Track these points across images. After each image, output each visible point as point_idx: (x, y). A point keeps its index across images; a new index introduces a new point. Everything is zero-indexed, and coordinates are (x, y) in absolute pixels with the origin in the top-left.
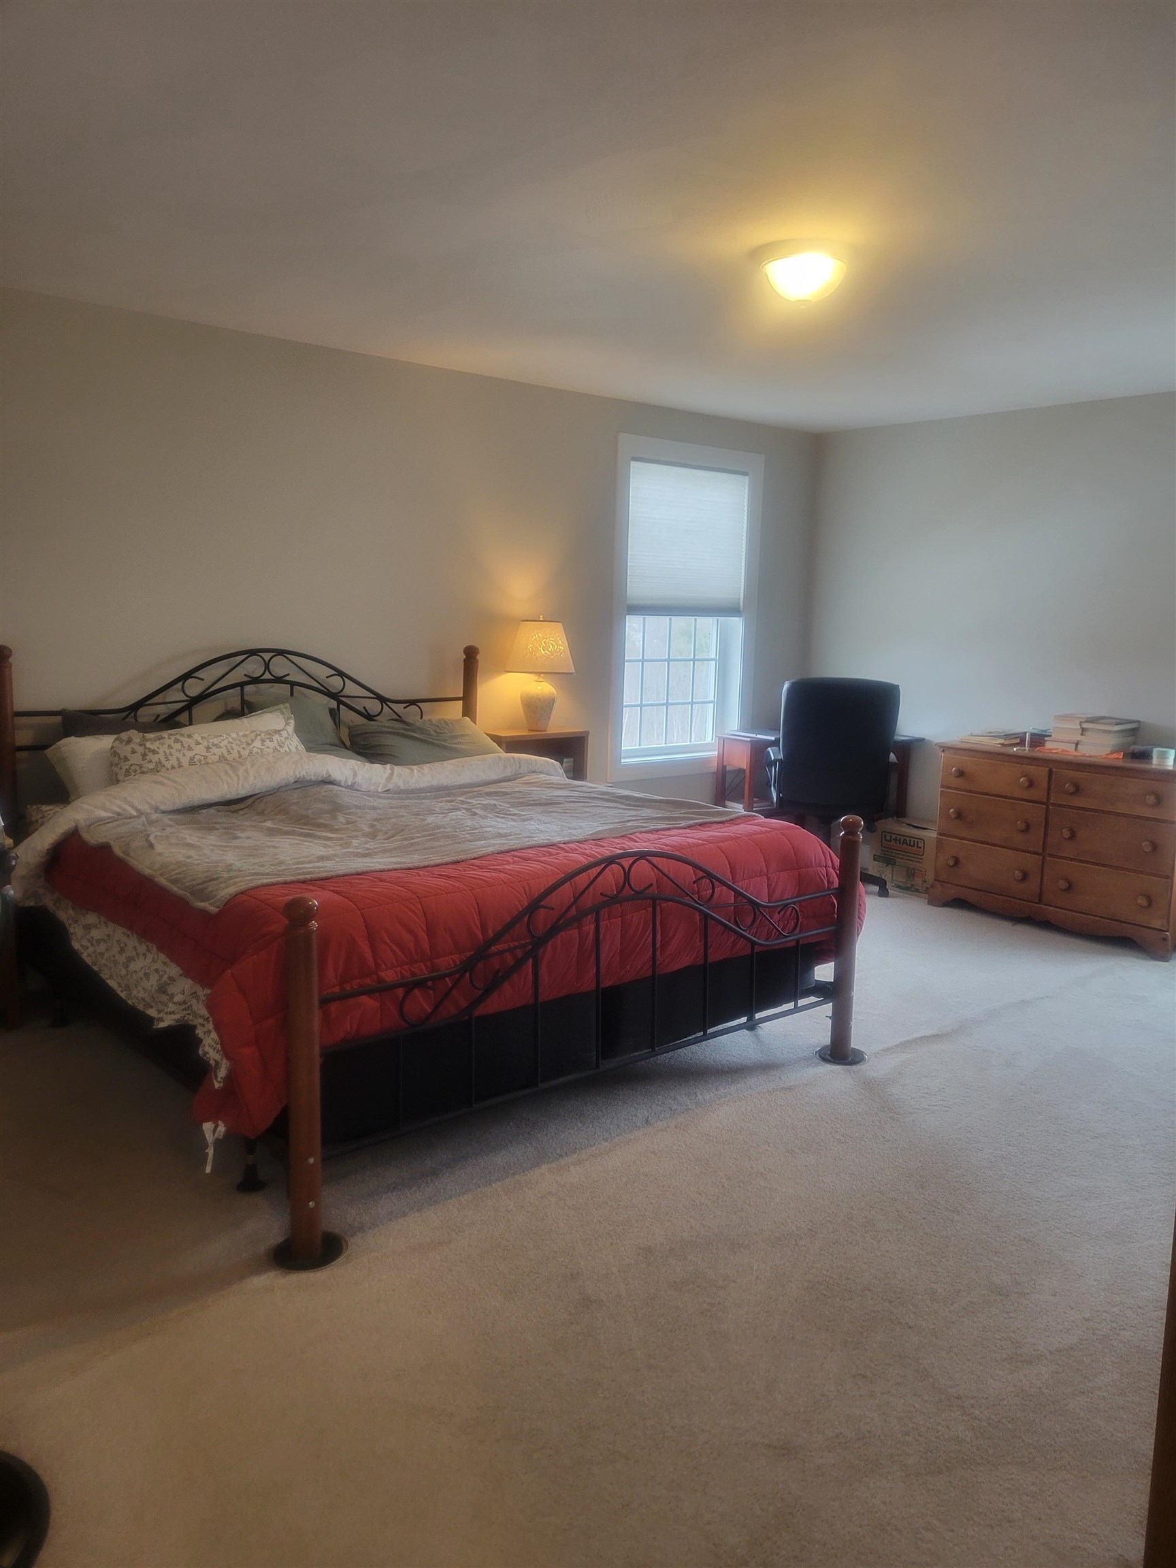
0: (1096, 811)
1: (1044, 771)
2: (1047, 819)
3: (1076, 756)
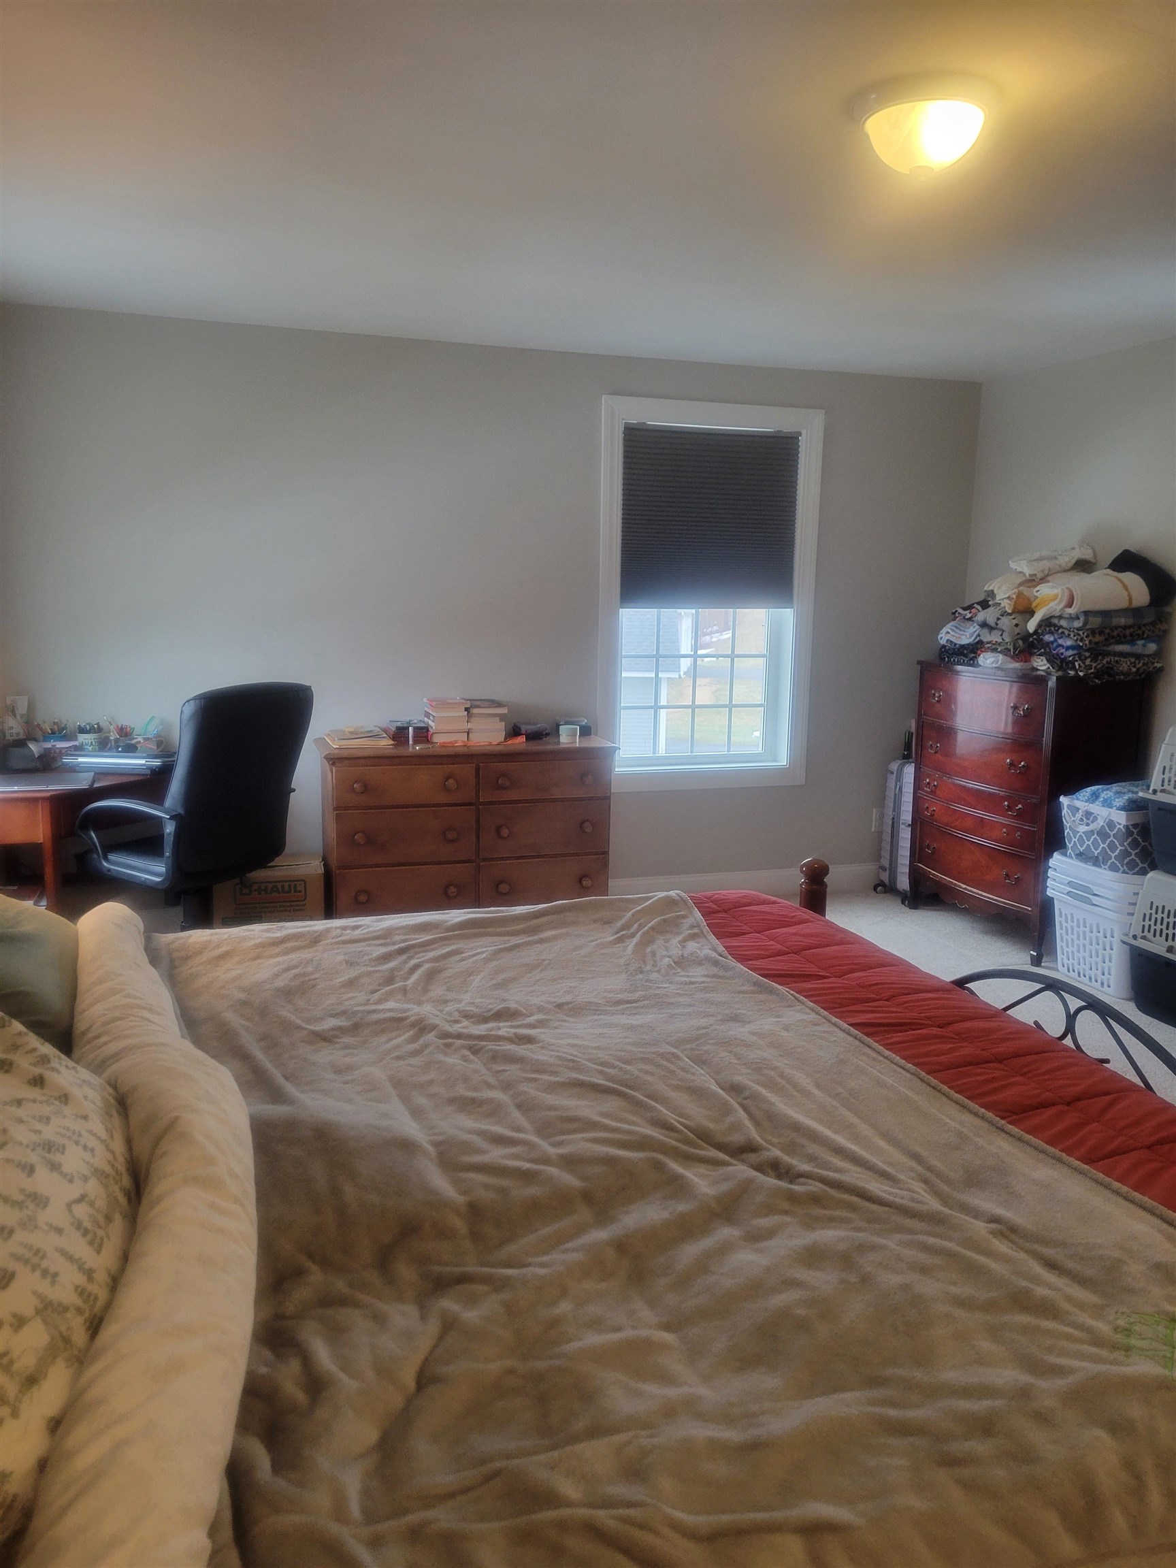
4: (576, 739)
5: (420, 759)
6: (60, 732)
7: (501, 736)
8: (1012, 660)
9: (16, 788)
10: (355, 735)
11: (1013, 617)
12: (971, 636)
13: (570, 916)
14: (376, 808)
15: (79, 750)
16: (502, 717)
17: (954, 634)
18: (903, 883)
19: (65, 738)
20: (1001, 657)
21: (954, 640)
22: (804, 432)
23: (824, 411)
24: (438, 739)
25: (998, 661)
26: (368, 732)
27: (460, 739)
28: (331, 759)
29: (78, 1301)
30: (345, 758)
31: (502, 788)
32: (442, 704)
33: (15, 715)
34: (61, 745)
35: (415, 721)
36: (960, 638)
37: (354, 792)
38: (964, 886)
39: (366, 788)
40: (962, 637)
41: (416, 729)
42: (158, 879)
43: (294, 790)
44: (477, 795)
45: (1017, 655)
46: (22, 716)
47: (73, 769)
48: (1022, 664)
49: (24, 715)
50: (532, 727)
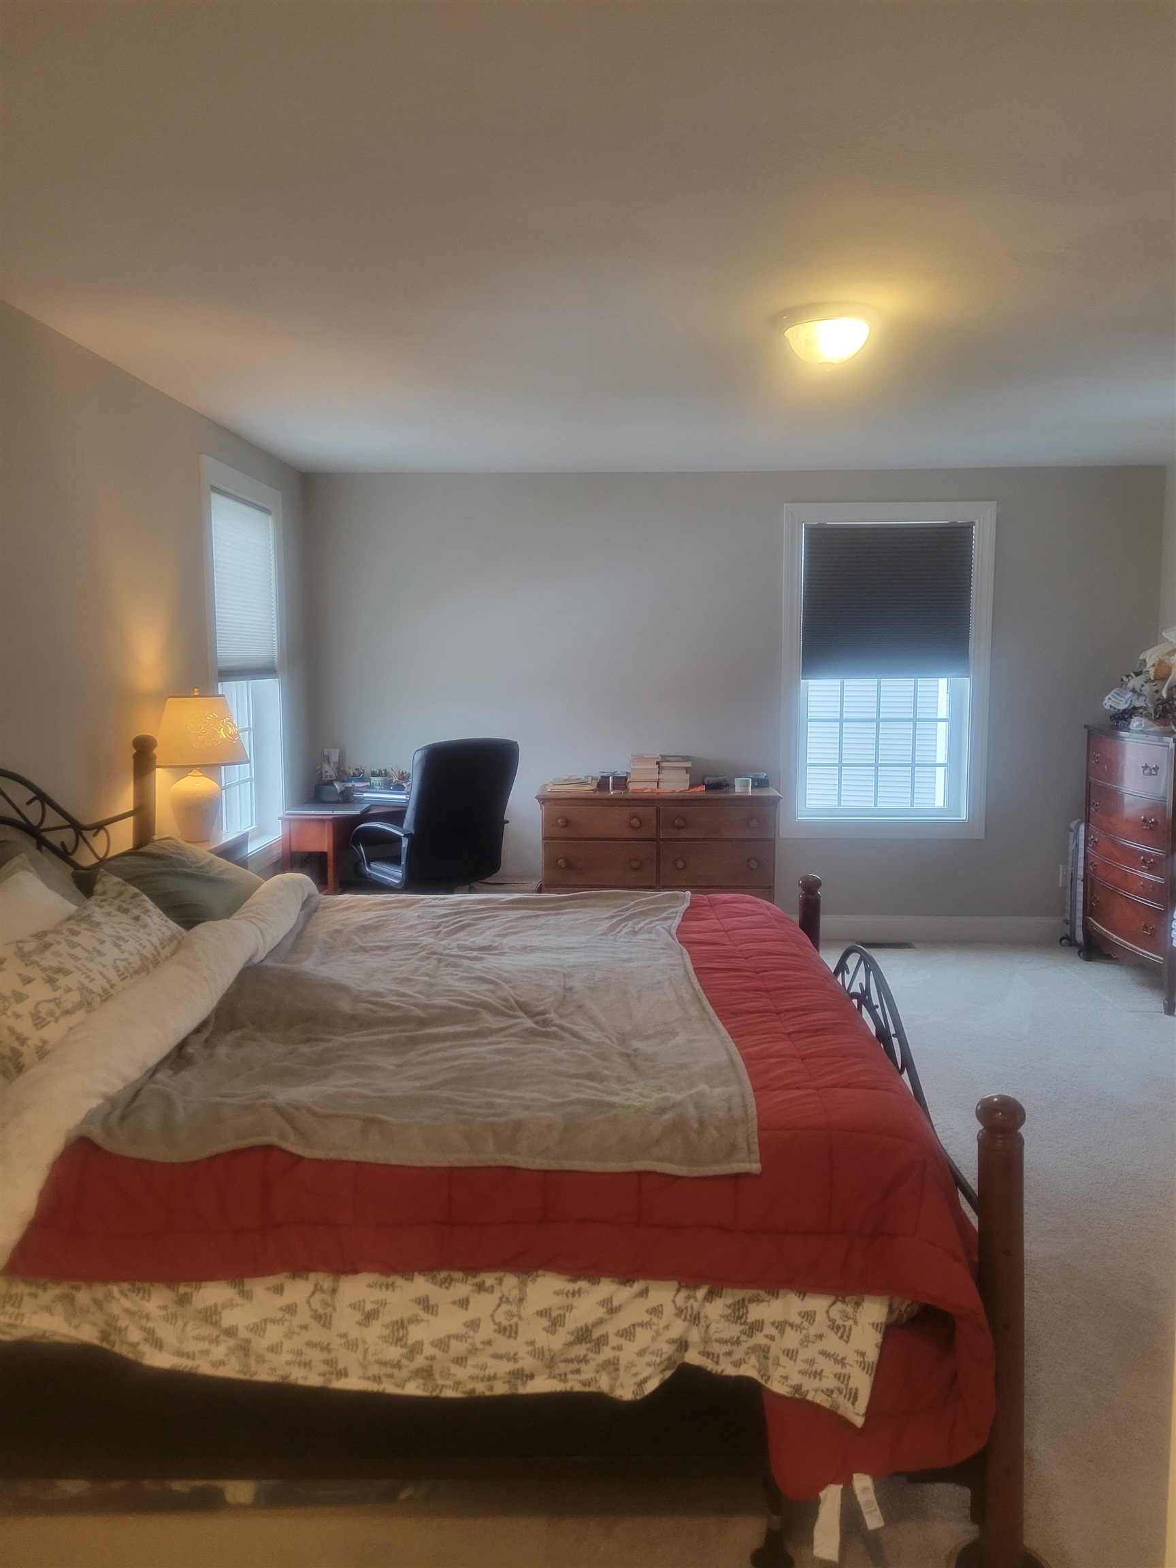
0: (703, 839)
1: (651, 811)
2: (658, 854)
3: (658, 793)
4: (748, 789)
5: (613, 801)
6: (359, 776)
7: (685, 786)
8: (1154, 724)
9: (313, 812)
10: (567, 782)
11: (1154, 684)
12: (1126, 703)
13: (592, 901)
14: (575, 839)
15: (370, 788)
16: (687, 770)
17: (1115, 701)
18: (1080, 936)
19: (362, 780)
20: (1144, 720)
21: (1113, 705)
22: (977, 522)
23: (996, 502)
24: (632, 786)
25: (1141, 725)
26: (578, 779)
27: (651, 787)
28: (542, 799)
29: (100, 992)
30: (552, 799)
31: (679, 827)
32: (638, 759)
33: (330, 764)
34: (358, 785)
35: (619, 772)
36: (1119, 704)
37: (558, 826)
38: (1115, 937)
39: (567, 823)
40: (1121, 703)
41: (614, 778)
42: (397, 882)
43: (508, 822)
44: (658, 832)
45: (1158, 719)
46: (334, 763)
47: (361, 801)
48: (1162, 727)
49: (336, 762)
50: (713, 779)
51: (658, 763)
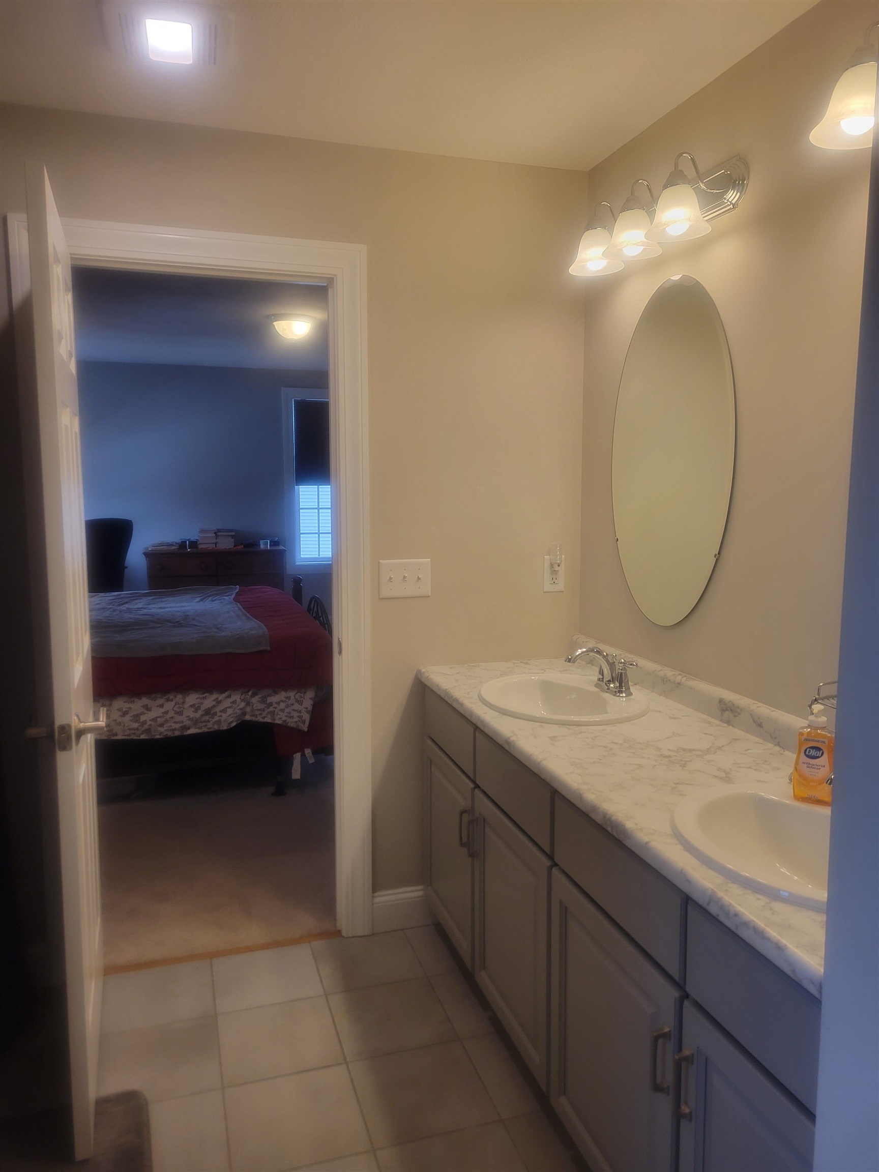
4: (268, 546)
5: (190, 555)
7: (233, 547)
10: (161, 545)
14: (169, 577)
16: (232, 537)
24: (200, 546)
26: (167, 543)
27: (212, 546)
28: (146, 554)
30: (153, 554)
31: (229, 568)
32: (203, 531)
35: (192, 539)
37: (157, 569)
39: (164, 568)
41: (189, 542)
43: (126, 567)
44: (218, 572)
50: (248, 541)
51: (215, 533)
